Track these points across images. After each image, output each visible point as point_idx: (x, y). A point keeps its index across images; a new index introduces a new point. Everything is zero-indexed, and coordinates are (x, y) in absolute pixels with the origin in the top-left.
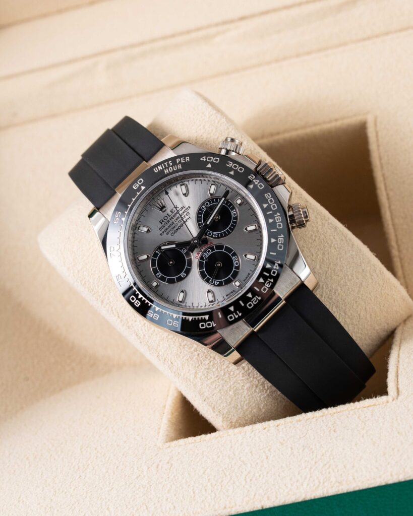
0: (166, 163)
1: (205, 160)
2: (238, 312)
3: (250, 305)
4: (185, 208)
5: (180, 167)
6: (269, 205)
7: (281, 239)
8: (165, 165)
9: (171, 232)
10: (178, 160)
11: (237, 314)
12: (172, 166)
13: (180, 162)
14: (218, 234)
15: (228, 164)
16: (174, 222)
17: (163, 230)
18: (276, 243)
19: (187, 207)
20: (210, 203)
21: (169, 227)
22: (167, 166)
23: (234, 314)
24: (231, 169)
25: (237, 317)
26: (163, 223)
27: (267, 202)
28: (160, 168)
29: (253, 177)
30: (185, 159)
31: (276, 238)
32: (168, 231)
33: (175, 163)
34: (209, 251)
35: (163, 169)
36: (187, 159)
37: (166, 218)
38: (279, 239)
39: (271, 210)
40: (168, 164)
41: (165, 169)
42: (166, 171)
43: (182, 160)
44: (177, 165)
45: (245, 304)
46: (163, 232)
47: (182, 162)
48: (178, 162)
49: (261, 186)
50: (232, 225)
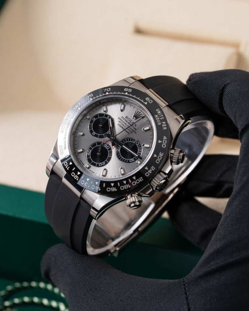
0: (162, 116)
1: (164, 139)
2: (69, 167)
3: (73, 174)
4: (135, 130)
5: (159, 124)
6: (135, 180)
7: (114, 189)
8: (161, 115)
9: (120, 124)
10: (164, 123)
11: (68, 167)
12: (160, 119)
13: (162, 124)
14: (119, 152)
15: (162, 153)
16: (126, 125)
17: (122, 119)
18: (111, 187)
19: (136, 131)
20: (138, 145)
21: (123, 122)
22: (160, 116)
23: (68, 165)
24: (158, 155)
25: (66, 167)
26: (126, 119)
27: (136, 179)
28: (159, 112)
29: (153, 169)
30: (165, 127)
31: (114, 186)
32: (121, 122)
33: (162, 121)
34: (108, 147)
35: (158, 114)
36: (164, 128)
37: (129, 120)
38: (114, 188)
39: (132, 182)
40: (162, 117)
41: (158, 115)
42: (156, 116)
43: (164, 125)
44: (161, 122)
45: (73, 171)
46: (120, 119)
47: (163, 125)
48: (163, 123)
49: (147, 174)
50: (124, 160)
